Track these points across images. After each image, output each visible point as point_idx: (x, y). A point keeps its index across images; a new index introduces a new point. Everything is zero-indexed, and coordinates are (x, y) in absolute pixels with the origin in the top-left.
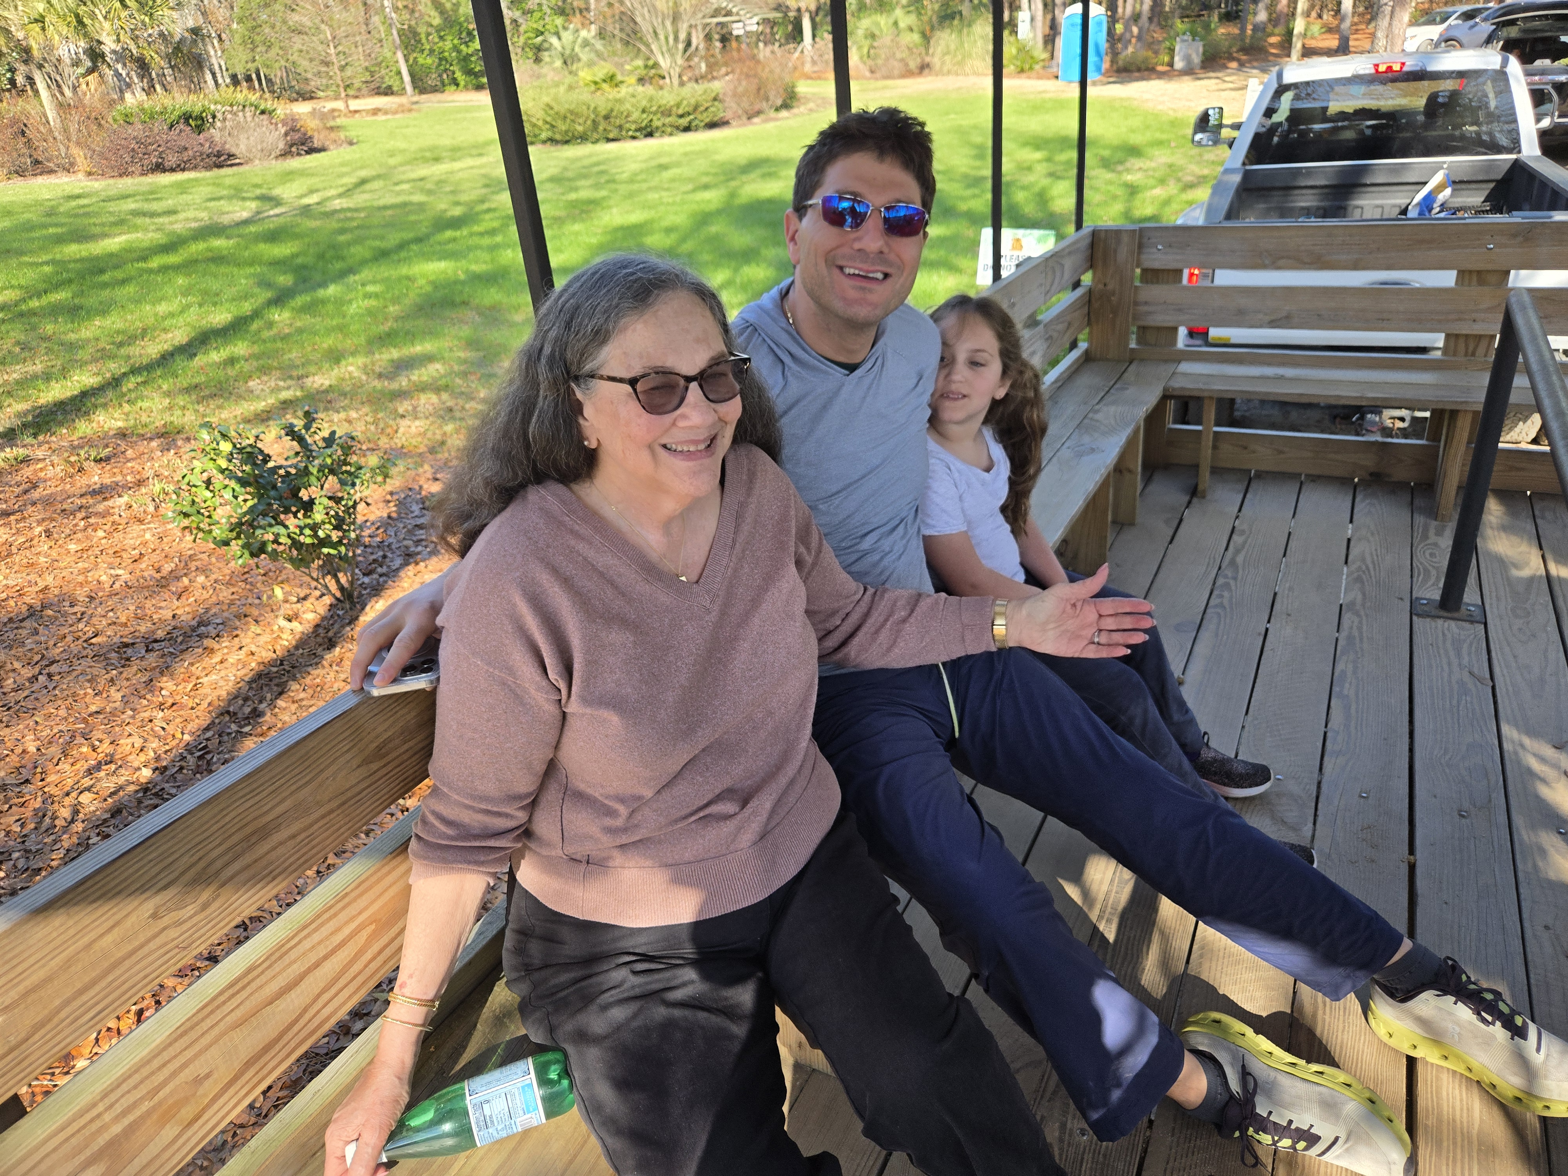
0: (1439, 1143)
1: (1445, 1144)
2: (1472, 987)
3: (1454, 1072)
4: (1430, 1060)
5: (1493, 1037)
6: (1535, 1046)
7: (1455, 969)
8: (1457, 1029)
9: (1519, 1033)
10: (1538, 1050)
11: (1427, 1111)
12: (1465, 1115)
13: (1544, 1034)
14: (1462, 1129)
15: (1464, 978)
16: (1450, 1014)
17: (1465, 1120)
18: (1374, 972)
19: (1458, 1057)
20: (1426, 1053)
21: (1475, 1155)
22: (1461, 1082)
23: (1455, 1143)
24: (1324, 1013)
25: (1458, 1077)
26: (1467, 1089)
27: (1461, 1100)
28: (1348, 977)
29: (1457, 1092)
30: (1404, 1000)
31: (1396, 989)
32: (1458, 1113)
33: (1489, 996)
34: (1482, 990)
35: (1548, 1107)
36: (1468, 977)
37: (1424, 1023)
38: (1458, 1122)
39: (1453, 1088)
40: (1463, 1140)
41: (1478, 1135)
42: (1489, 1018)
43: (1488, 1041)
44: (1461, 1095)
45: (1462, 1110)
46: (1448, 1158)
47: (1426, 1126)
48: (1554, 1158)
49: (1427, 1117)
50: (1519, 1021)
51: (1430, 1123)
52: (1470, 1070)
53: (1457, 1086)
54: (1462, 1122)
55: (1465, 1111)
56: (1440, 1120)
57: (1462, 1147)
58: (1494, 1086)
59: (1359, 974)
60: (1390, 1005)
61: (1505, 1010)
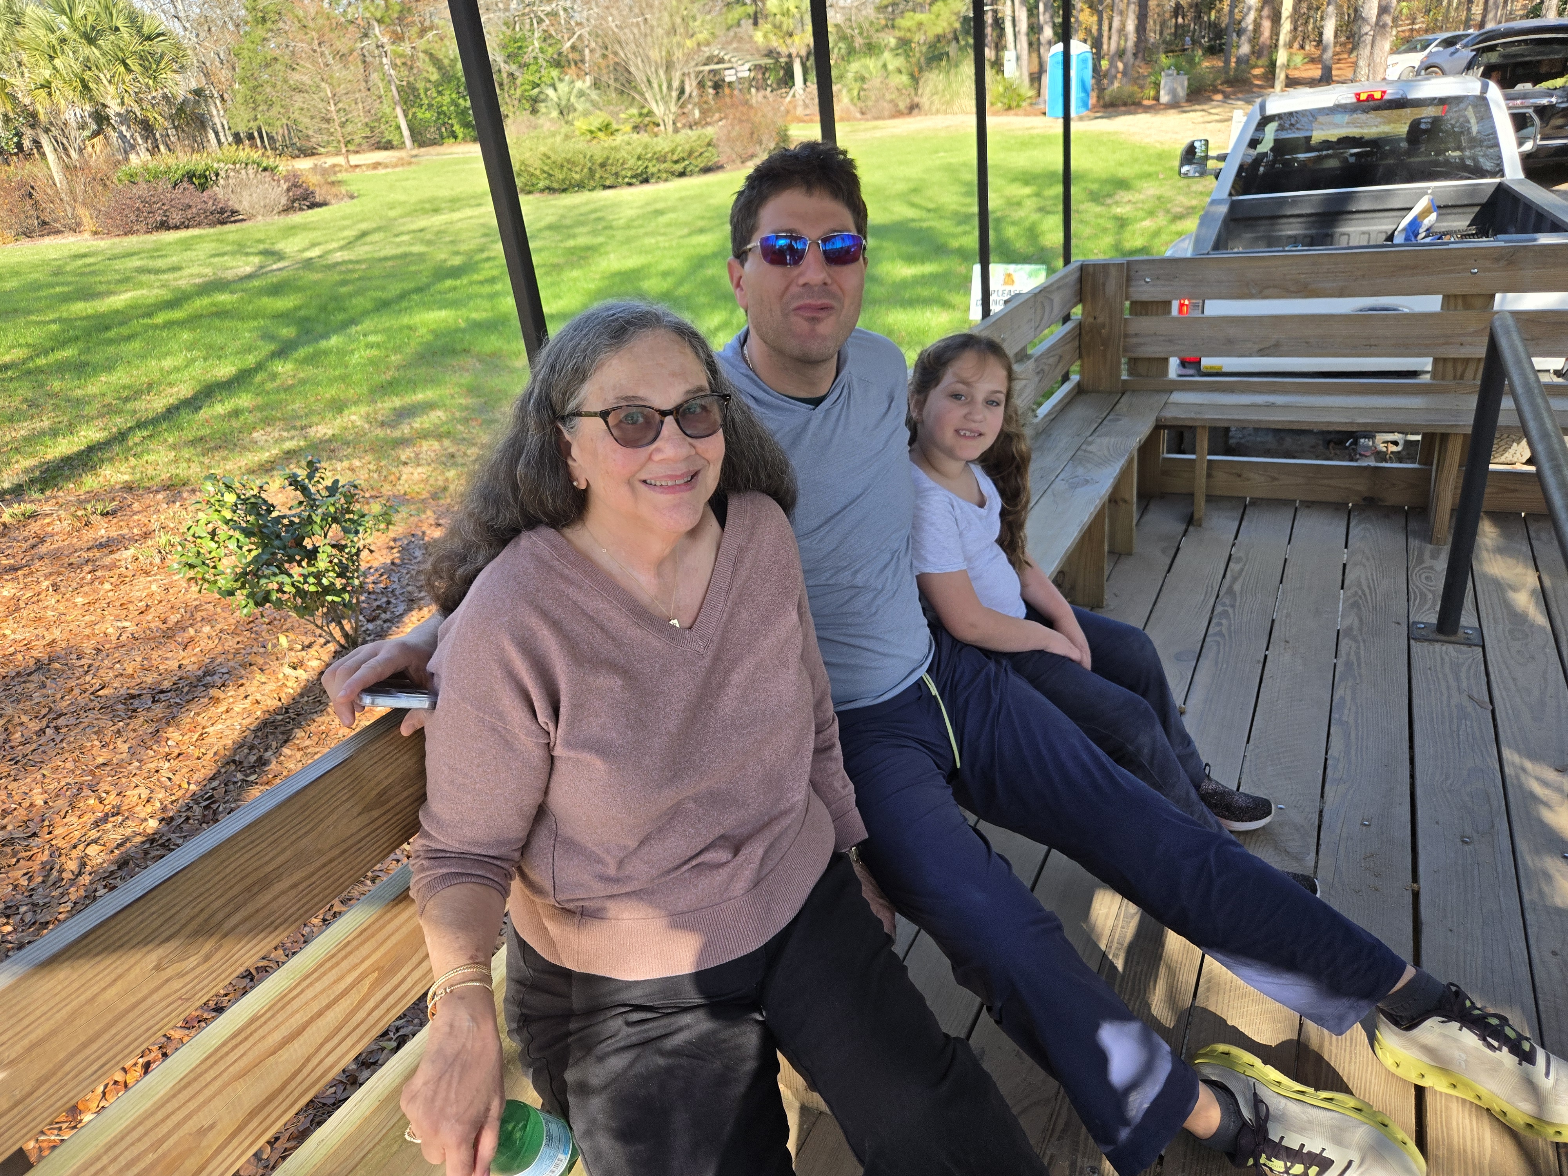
2: (1477, 1012)
3: (1464, 1101)
4: (1436, 1088)
5: (1500, 1063)
6: (1544, 1070)
7: (1459, 995)
8: (1464, 1056)
9: (1528, 1058)
10: (1547, 1074)
11: (1438, 1141)
12: (1476, 1145)
13: (1553, 1058)
14: (1473, 1159)
15: (1468, 1004)
16: (1456, 1040)
17: (1476, 1153)
18: (1378, 1001)
19: (1466, 1086)
20: (1434, 1082)
22: (1470, 1111)
24: (1331, 1044)
25: (1468, 1105)
26: (1477, 1116)
27: (1472, 1130)
28: (1351, 1007)
29: (1467, 1121)
30: (1409, 1028)
31: (1401, 1017)
32: (1469, 1143)
33: (1494, 1021)
34: (1485, 1016)
35: (1559, 1133)
36: (1472, 1003)
37: (1429, 1051)
38: (1469, 1153)
39: (1463, 1118)
40: (1475, 1172)
41: (1490, 1165)
42: (1496, 1044)
43: (1495, 1068)
44: (1471, 1124)
45: (1472, 1140)
47: (1437, 1156)
49: (1438, 1147)
50: (1526, 1046)
52: (1479, 1098)
53: (1467, 1116)
54: (1473, 1153)
55: (1476, 1141)
56: (1450, 1150)
58: (1505, 1113)
59: (1362, 1003)
60: (1396, 1034)
61: (1512, 1034)
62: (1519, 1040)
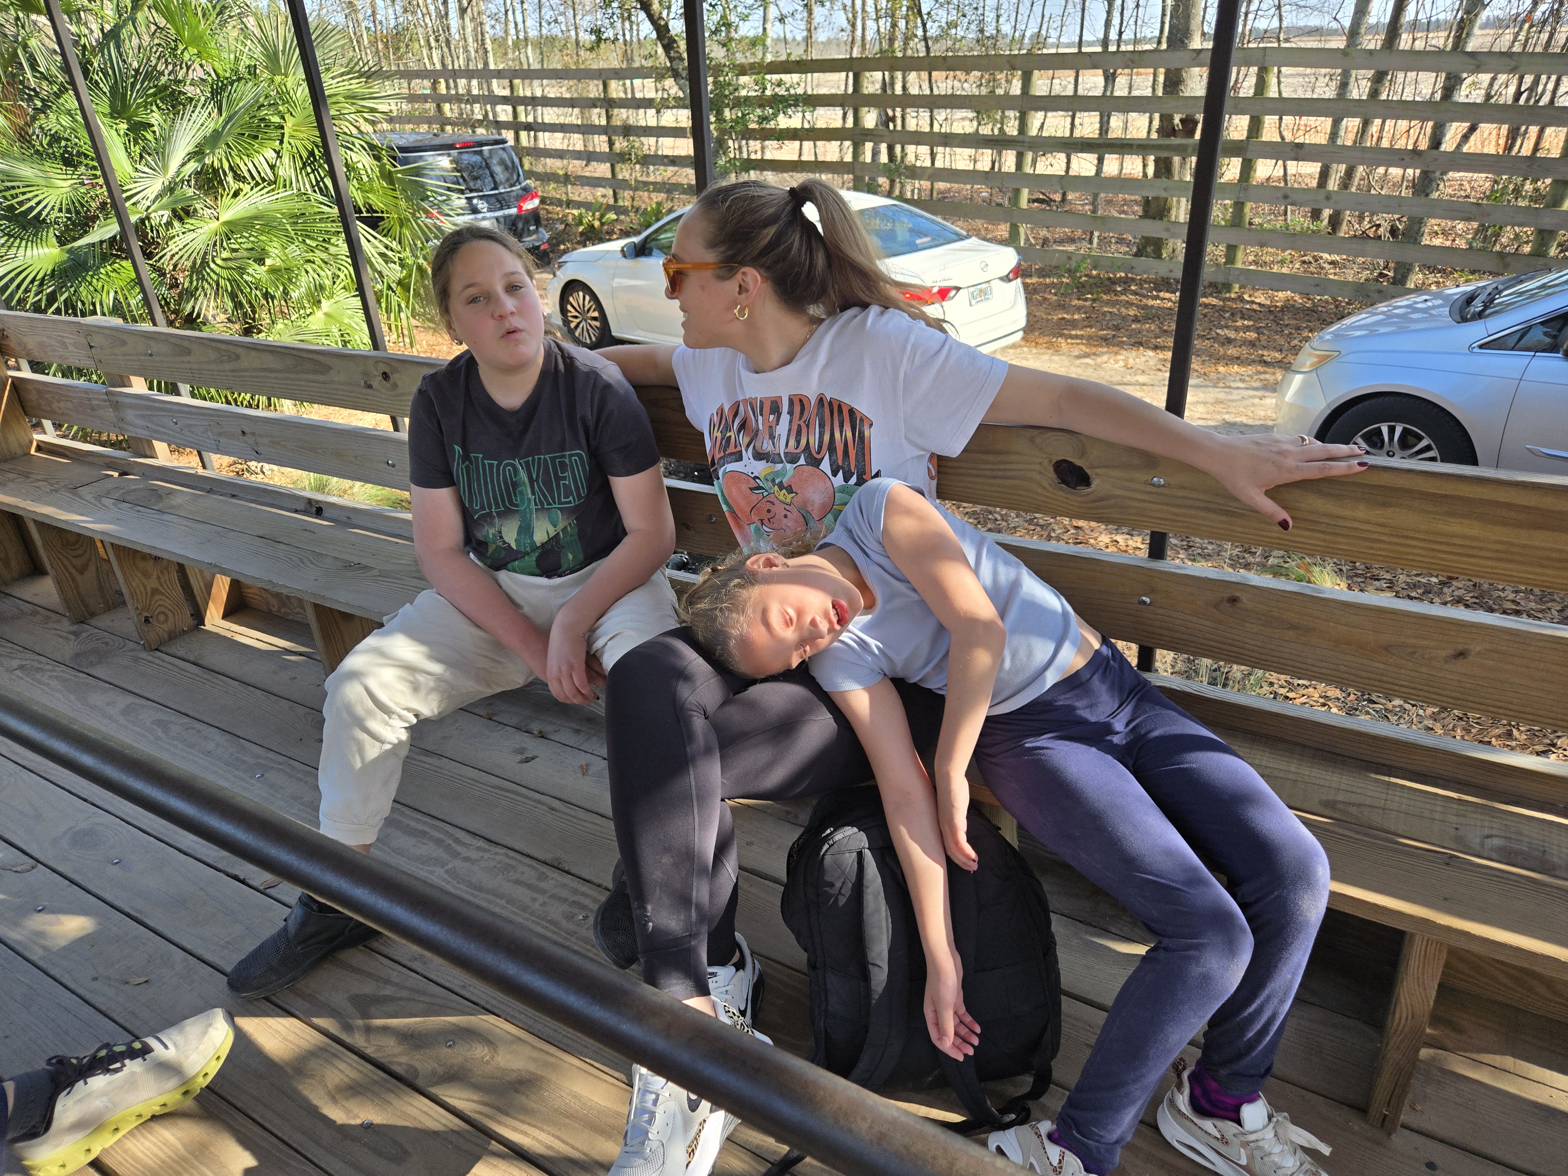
2: (85, 1060)
4: (107, 1146)
5: (133, 1073)
6: (161, 1047)
7: (61, 1062)
8: (105, 1099)
10: (166, 1047)
12: (166, 1150)
14: (173, 1160)
15: (74, 1061)
16: (89, 1095)
17: (169, 1153)
19: (124, 1120)
20: (99, 1145)
21: (196, 1163)
22: (142, 1134)
26: (150, 1133)
27: (155, 1144)
29: (147, 1143)
32: (161, 1154)
33: (103, 1053)
35: (206, 1074)
36: (77, 1058)
37: (79, 1126)
38: (167, 1159)
39: (142, 1144)
40: (181, 1166)
41: (187, 1150)
42: (118, 1065)
43: (132, 1083)
44: (151, 1141)
45: (161, 1149)
48: (239, 1105)
50: (137, 1045)
52: (140, 1116)
53: (143, 1140)
54: (169, 1157)
55: (164, 1147)
57: (185, 1169)
58: (164, 1105)
61: (122, 1048)
62: (129, 1045)
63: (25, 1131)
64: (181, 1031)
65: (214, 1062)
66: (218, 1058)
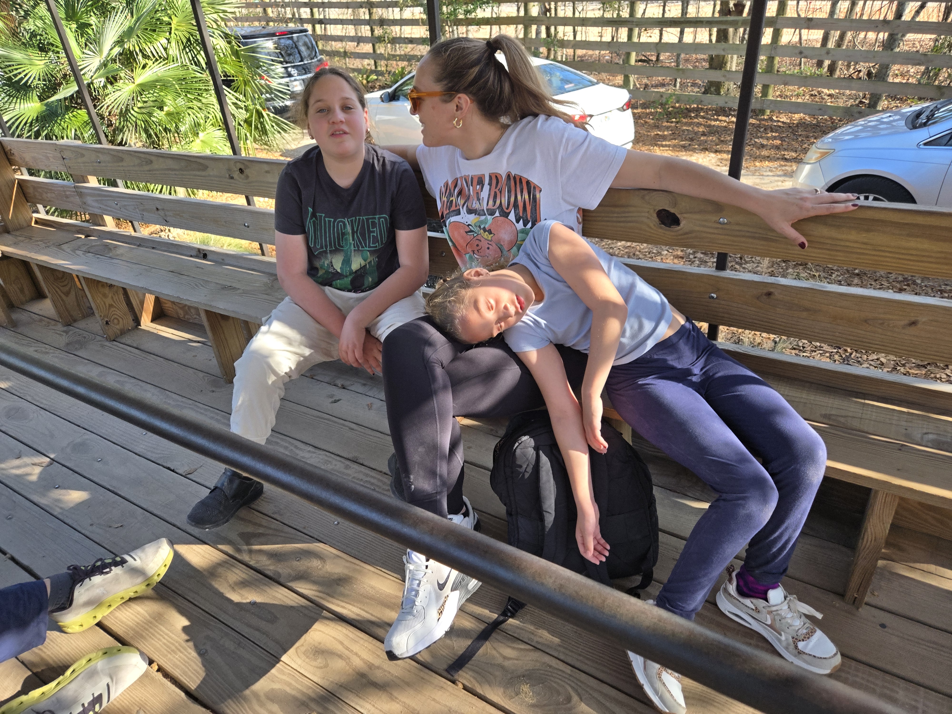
0: (142, 636)
1: (144, 634)
2: (89, 568)
4: (105, 614)
5: (117, 574)
6: (132, 560)
7: (76, 568)
8: (102, 589)
9: (123, 562)
10: (135, 560)
11: (126, 632)
12: (139, 617)
13: (132, 553)
14: (143, 622)
15: (83, 568)
16: (93, 586)
17: (141, 618)
19: (113, 600)
20: (101, 614)
21: (157, 624)
23: (147, 630)
24: (45, 653)
26: (128, 607)
27: (132, 614)
29: (128, 613)
32: (136, 619)
33: (99, 563)
34: (94, 565)
35: (159, 575)
36: (84, 566)
37: (89, 603)
38: (140, 622)
40: (148, 625)
41: (150, 616)
42: (108, 570)
43: (117, 579)
45: (136, 616)
46: (150, 637)
47: (131, 637)
48: (180, 592)
49: (128, 634)
50: (118, 559)
51: (131, 635)
52: (122, 598)
53: (125, 612)
56: (133, 630)
57: (150, 627)
58: (136, 592)
60: (68, 613)
61: (110, 561)
62: (114, 559)
63: (58, 606)
64: (143, 551)
65: (163, 568)
66: (165, 565)
